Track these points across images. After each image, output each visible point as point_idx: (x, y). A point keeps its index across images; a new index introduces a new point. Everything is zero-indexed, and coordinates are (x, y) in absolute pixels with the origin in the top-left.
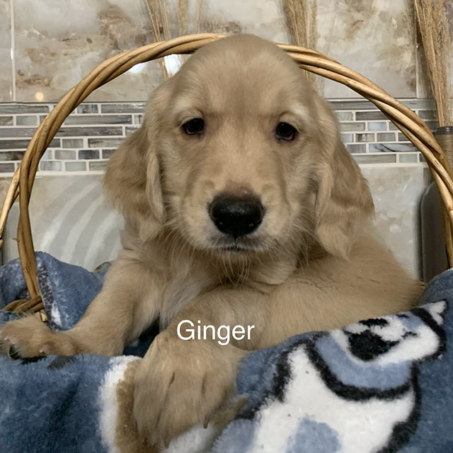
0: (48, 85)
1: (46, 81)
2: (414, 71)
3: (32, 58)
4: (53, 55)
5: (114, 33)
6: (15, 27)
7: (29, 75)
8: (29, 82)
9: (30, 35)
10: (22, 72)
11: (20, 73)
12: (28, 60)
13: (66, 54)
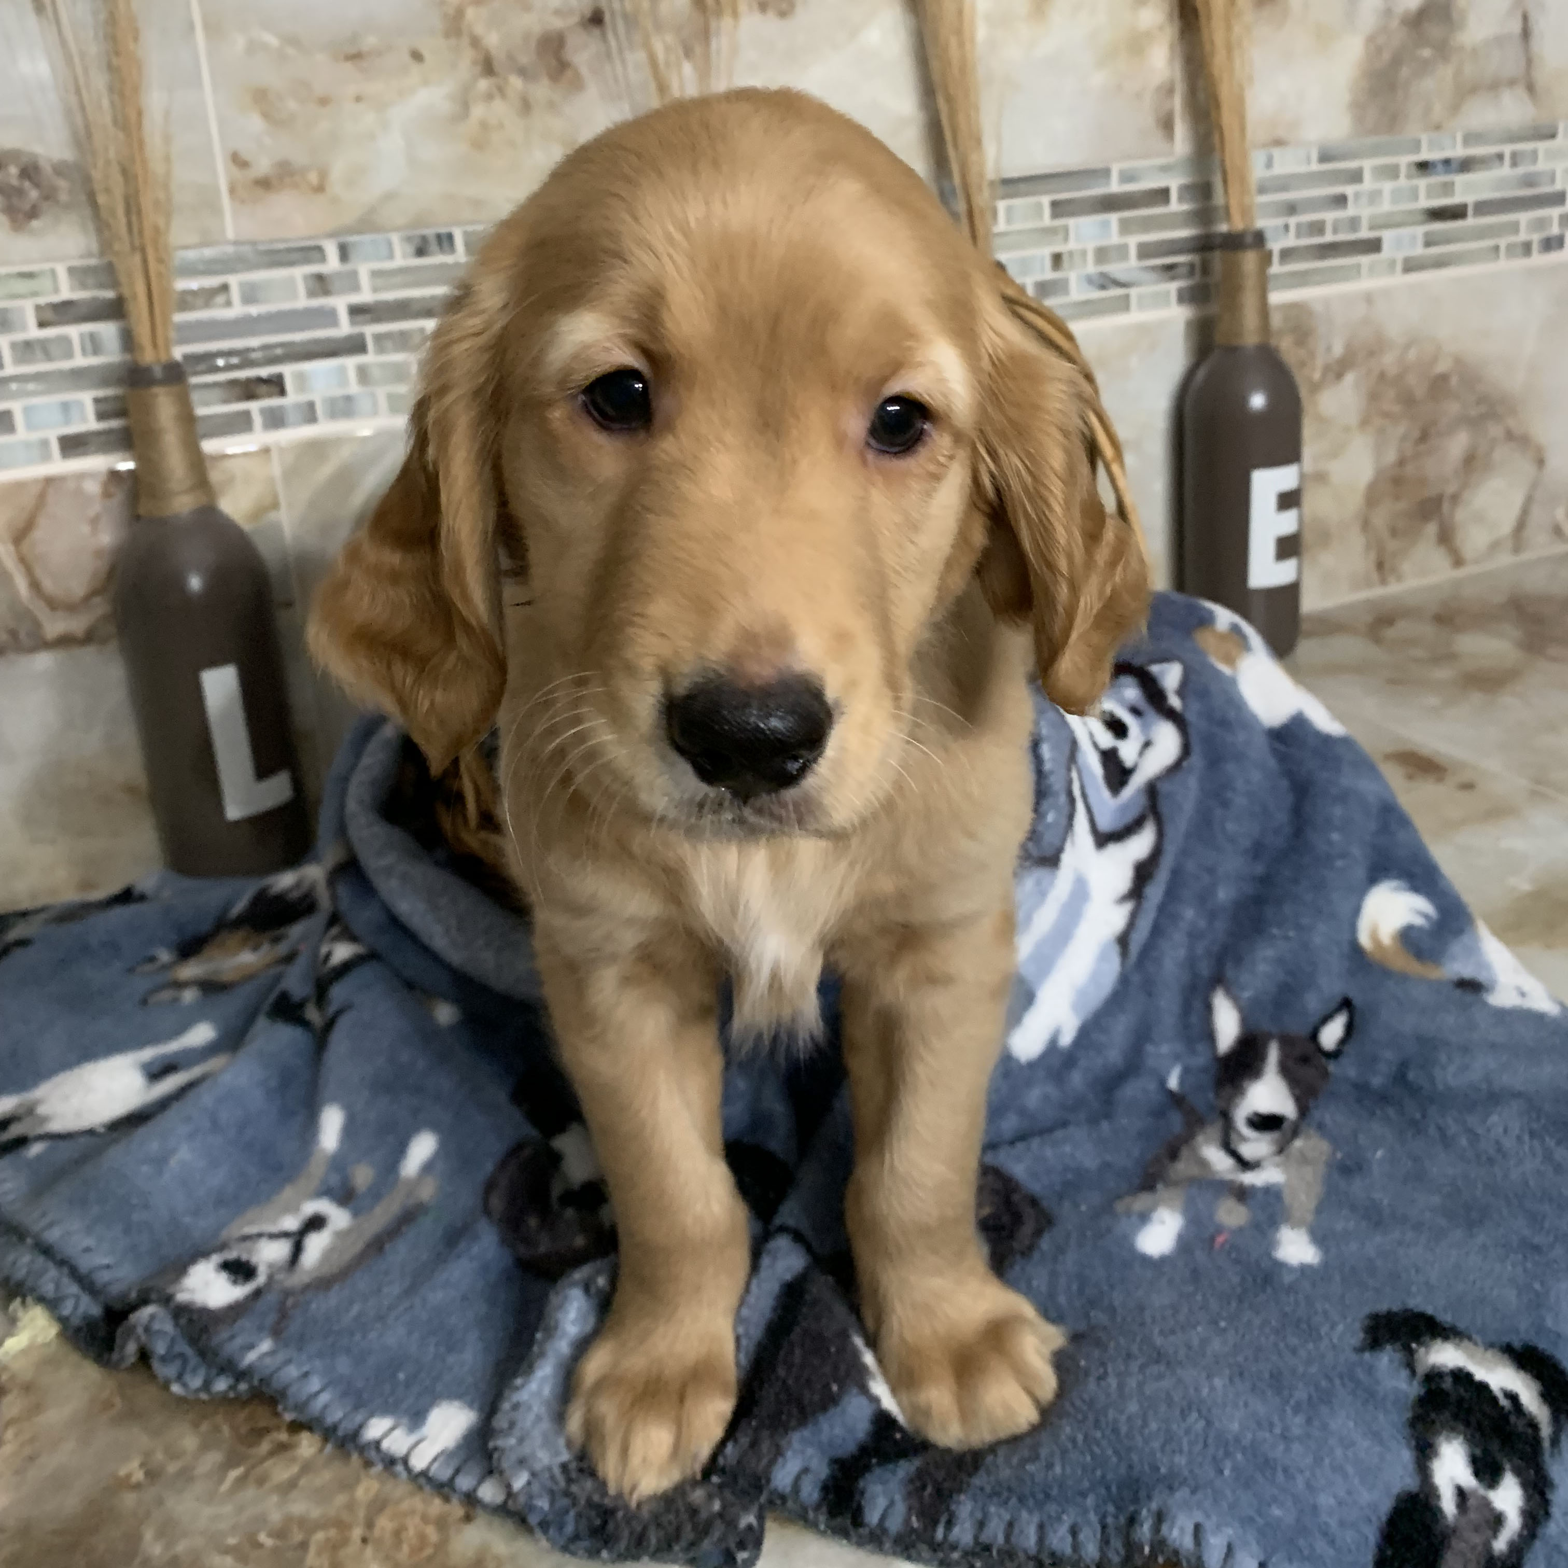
0: (320, 189)
1: (313, 177)
2: (1170, 91)
3: (266, 115)
4: (324, 101)
5: (479, 30)
6: (207, 27)
7: (263, 166)
8: (264, 184)
9: (253, 47)
10: (245, 155)
11: (238, 161)
12: (255, 123)
13: (358, 99)
